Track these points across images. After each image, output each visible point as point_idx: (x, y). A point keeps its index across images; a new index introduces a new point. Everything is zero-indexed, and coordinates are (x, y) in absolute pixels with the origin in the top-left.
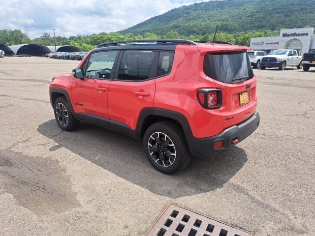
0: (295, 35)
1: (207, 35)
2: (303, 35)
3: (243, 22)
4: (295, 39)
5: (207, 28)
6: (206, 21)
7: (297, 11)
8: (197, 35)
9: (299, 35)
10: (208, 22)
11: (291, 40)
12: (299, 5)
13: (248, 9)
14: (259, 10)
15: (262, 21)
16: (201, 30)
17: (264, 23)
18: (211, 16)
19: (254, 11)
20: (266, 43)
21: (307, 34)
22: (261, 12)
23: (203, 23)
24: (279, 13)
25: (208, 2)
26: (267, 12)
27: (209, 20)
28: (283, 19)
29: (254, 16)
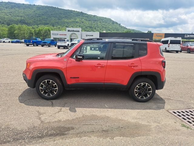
0: (73, 31)
1: (13, 26)
2: (77, 31)
3: (35, 20)
4: (74, 33)
5: (10, 20)
6: (8, 16)
7: (63, 18)
8: (3, 25)
9: (75, 31)
10: (10, 16)
11: (72, 34)
12: (64, 14)
13: (37, 12)
14: (43, 14)
15: (47, 20)
16: (5, 21)
17: (48, 22)
18: (11, 13)
19: (40, 13)
20: (60, 35)
21: (79, 31)
22: (45, 15)
23: (6, 17)
24: (55, 17)
25: (7, 3)
26: (48, 16)
27: (10, 15)
28: (58, 21)
29: (41, 17)
